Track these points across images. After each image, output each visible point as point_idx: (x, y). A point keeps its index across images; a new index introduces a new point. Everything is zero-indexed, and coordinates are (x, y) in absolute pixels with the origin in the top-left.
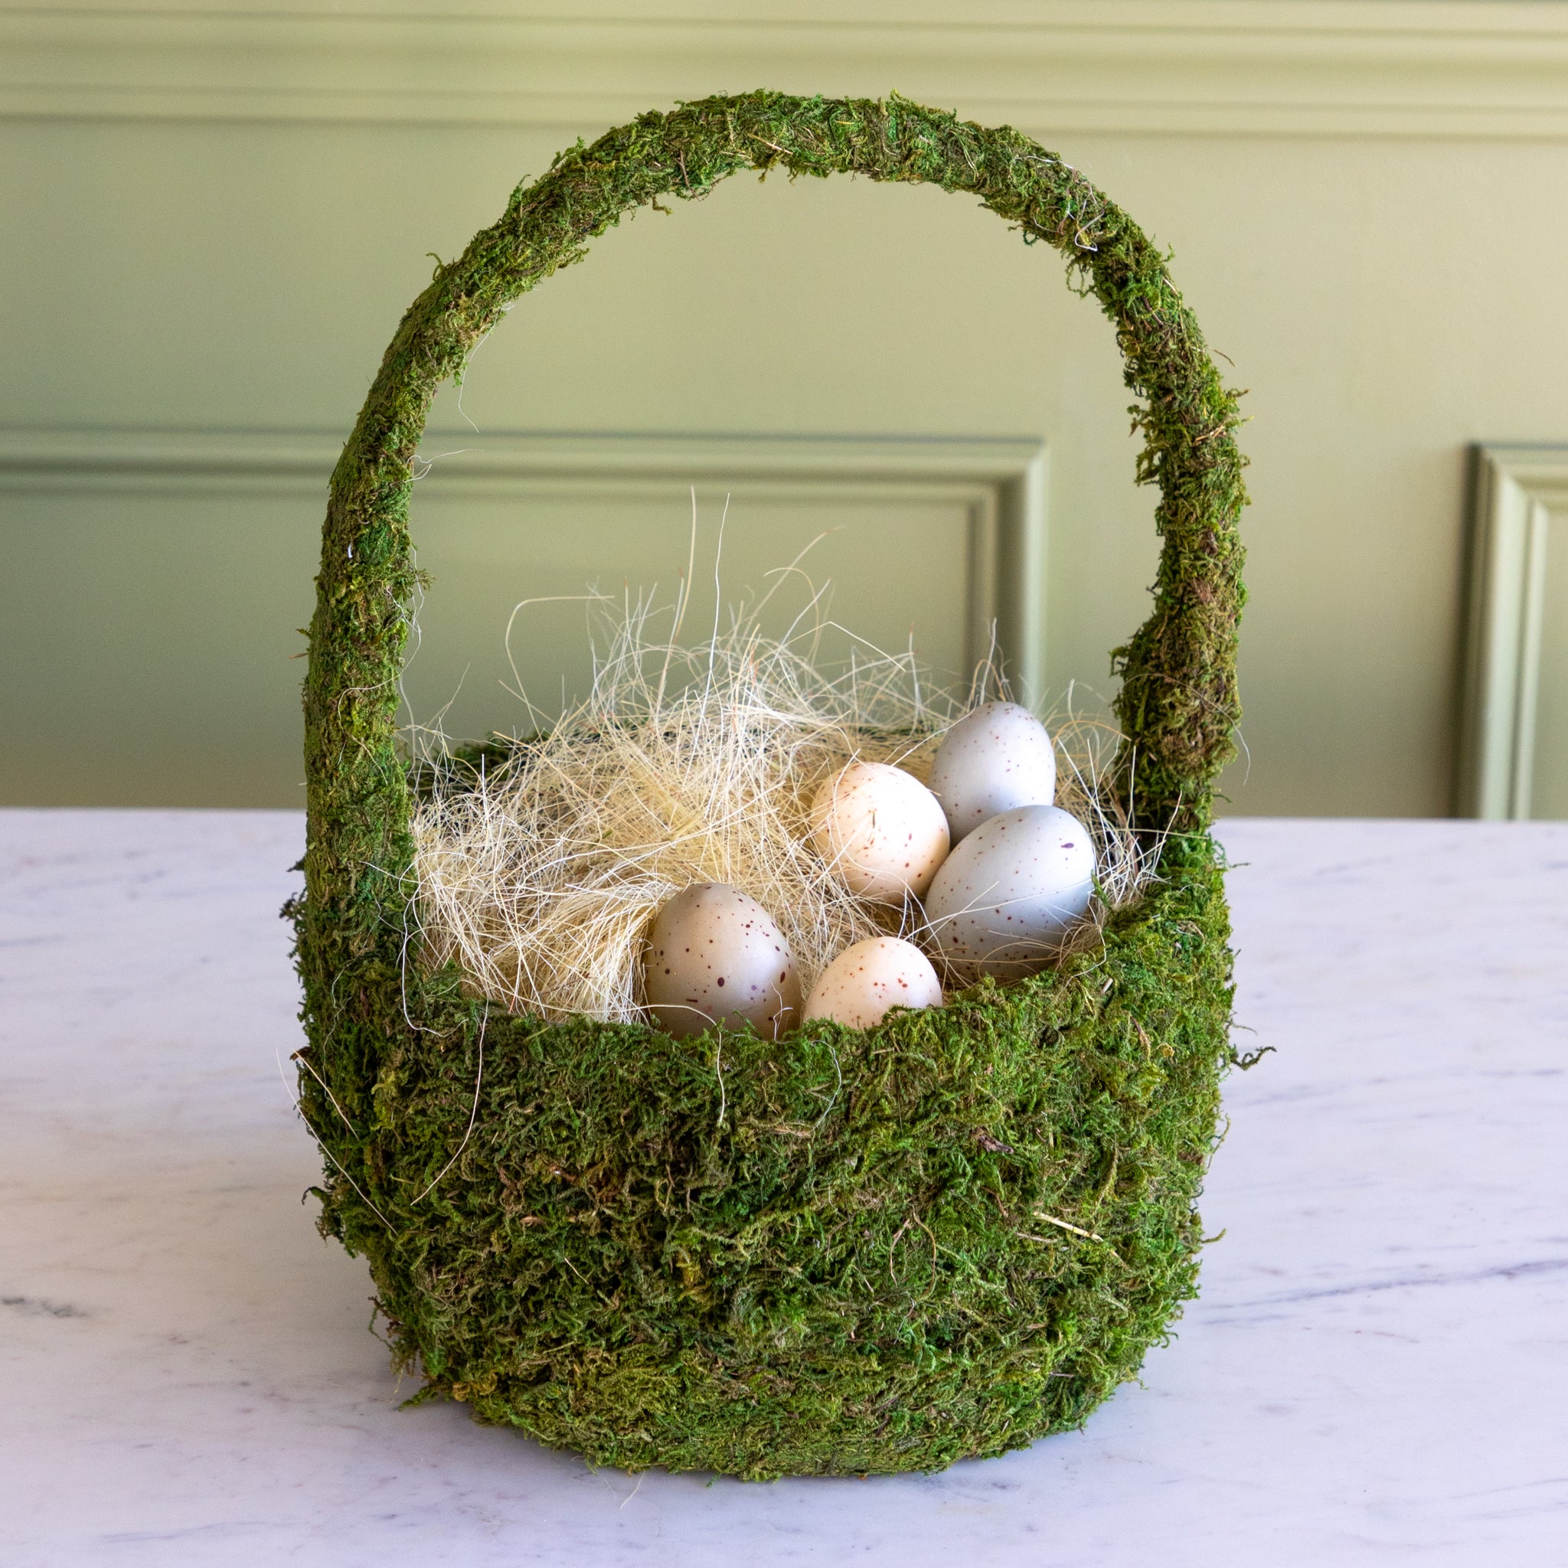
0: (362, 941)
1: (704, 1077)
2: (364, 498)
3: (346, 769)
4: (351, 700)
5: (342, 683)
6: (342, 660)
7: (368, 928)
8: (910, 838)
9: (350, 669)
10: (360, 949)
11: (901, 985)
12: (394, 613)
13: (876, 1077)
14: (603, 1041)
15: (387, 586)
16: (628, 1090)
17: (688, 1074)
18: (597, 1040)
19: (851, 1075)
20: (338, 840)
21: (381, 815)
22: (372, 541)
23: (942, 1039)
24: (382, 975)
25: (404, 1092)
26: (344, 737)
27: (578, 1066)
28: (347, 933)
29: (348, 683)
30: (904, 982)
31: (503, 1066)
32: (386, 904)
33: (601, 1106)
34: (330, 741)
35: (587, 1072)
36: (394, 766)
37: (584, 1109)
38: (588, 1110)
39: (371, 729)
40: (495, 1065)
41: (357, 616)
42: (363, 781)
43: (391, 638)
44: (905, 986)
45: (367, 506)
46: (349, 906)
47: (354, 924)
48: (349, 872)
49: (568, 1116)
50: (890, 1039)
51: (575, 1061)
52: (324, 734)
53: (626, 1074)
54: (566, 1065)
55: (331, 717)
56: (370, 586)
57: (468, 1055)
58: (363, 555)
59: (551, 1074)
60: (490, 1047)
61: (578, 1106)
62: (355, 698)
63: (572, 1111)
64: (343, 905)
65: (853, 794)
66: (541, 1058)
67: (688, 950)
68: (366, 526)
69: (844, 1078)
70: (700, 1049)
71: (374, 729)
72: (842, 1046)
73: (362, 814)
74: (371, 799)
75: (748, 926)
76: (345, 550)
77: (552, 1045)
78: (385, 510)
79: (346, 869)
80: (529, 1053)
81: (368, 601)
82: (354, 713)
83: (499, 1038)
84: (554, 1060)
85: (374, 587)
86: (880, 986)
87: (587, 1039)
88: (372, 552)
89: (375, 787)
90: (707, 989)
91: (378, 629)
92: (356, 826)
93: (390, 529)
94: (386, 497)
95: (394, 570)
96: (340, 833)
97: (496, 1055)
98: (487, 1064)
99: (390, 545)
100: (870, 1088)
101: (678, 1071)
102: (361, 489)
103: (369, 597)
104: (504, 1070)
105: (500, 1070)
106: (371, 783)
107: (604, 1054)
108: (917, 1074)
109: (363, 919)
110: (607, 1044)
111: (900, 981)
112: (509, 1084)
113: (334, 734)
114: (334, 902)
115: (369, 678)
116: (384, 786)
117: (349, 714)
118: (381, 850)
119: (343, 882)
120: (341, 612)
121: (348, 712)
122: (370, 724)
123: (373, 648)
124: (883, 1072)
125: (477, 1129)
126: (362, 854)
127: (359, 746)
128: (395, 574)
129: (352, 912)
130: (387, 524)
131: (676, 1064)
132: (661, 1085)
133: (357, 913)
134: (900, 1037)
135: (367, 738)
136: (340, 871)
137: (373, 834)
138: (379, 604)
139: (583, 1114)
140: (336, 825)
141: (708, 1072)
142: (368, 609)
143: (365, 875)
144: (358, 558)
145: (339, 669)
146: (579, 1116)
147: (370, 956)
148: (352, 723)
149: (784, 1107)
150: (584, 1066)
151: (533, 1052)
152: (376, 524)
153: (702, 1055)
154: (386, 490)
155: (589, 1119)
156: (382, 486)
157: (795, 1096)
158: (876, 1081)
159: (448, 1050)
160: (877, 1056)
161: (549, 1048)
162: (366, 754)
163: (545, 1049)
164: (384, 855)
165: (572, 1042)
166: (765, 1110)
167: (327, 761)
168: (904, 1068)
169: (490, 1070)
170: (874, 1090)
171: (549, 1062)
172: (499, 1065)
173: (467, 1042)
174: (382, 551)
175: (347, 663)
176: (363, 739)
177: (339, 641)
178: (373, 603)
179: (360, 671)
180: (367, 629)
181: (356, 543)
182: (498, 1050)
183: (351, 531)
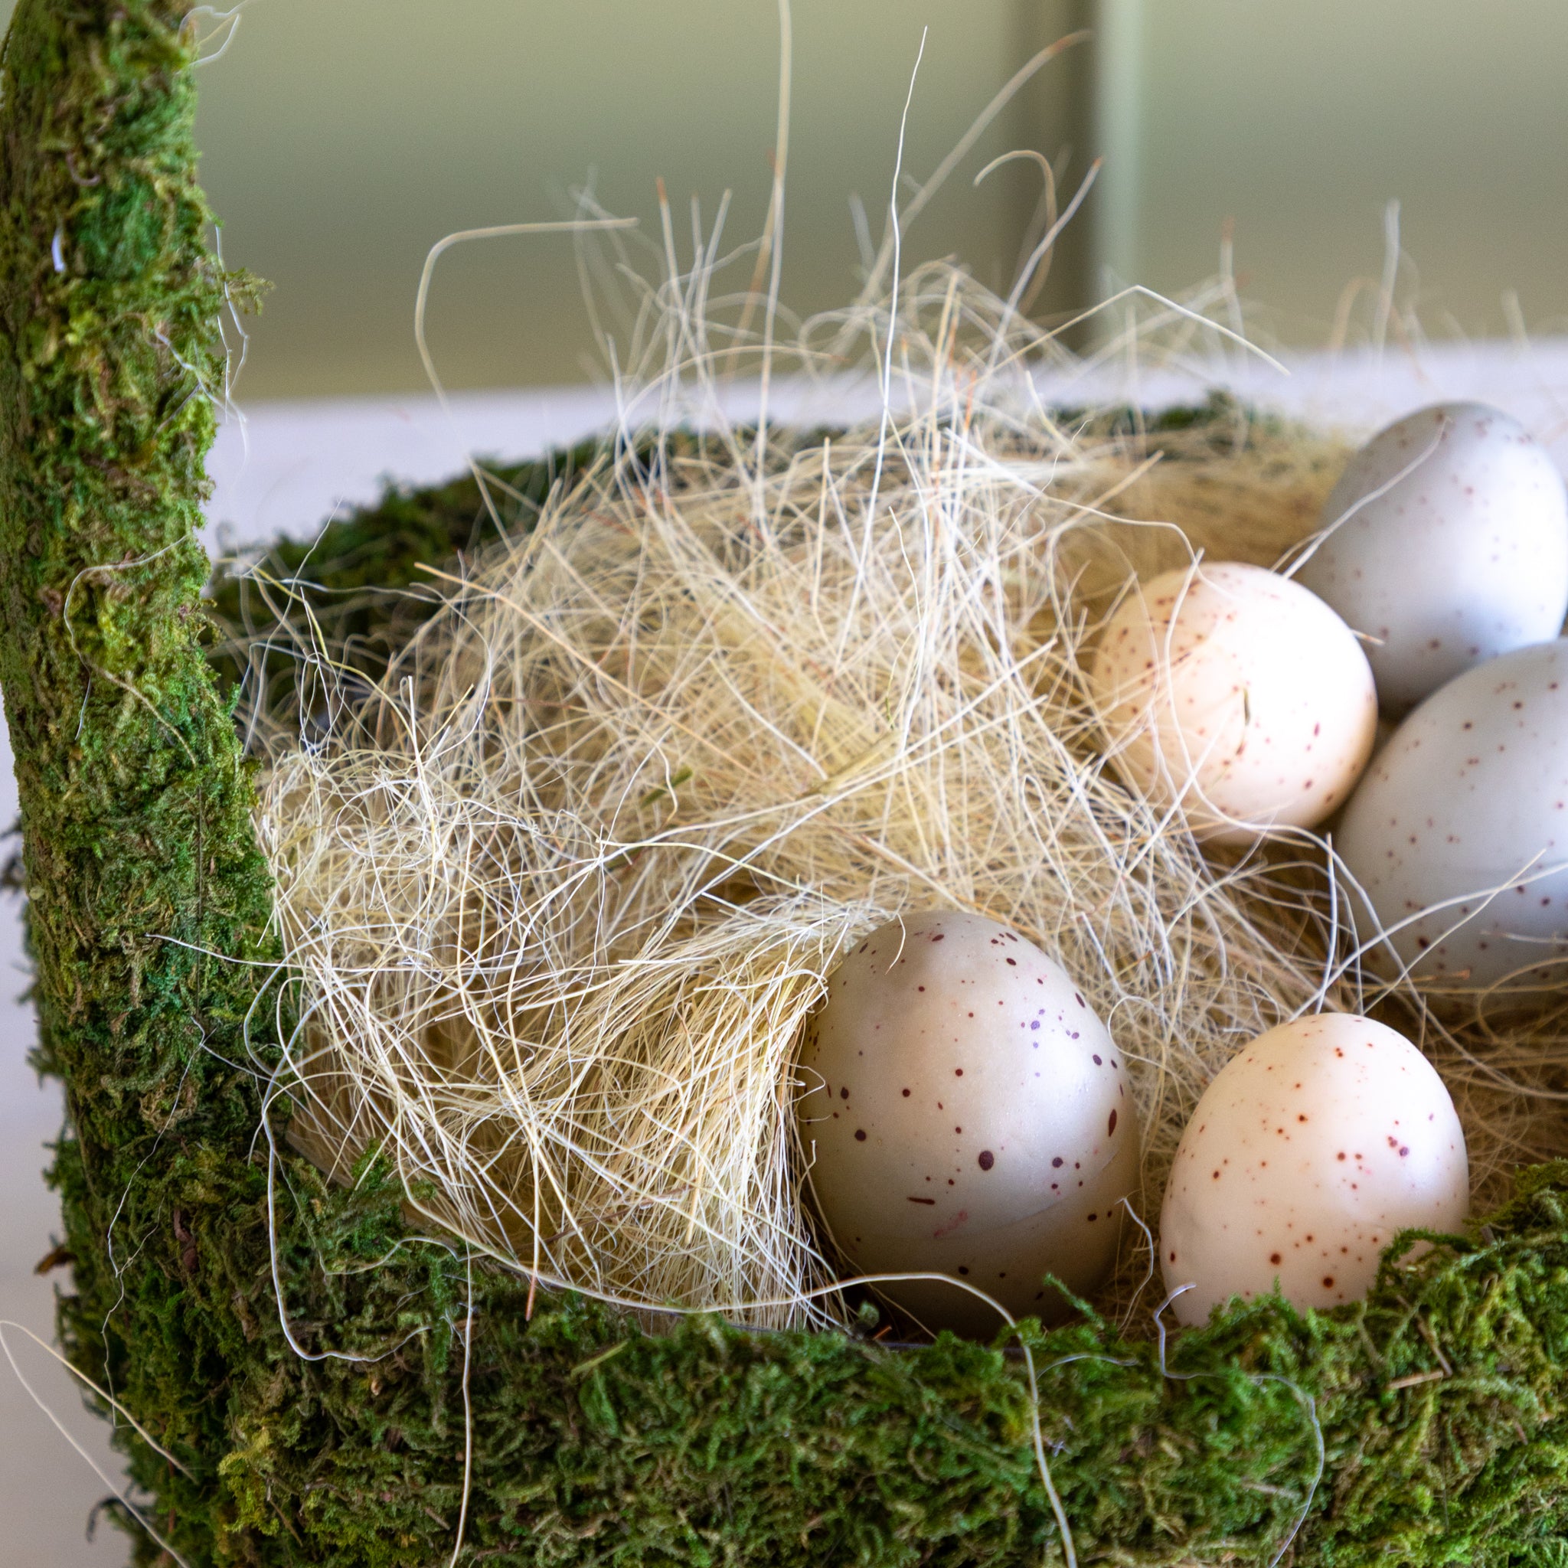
0: (168, 1093)
1: (1005, 1470)
2: (80, 120)
3: (98, 743)
4: (94, 593)
5: (68, 552)
6: (65, 502)
7: (179, 1066)
8: (1317, 731)
9: (85, 520)
10: (165, 1113)
11: (1395, 1152)
12: (181, 383)
13: (1397, 1434)
14: (757, 1389)
15: (157, 325)
16: (819, 1487)
17: (962, 1459)
18: (740, 1384)
19: (1342, 1438)
20: (93, 892)
21: (185, 826)
22: (110, 222)
23: (1540, 1329)
24: (220, 1188)
25: (292, 1458)
26: (85, 673)
27: (700, 1443)
28: (132, 1083)
29: (84, 553)
30: (1402, 1142)
31: (521, 1436)
32: (215, 1012)
33: (755, 1519)
34: (52, 682)
35: (722, 1456)
36: (208, 714)
37: (718, 1527)
38: (727, 1529)
39: (147, 651)
40: (501, 1431)
41: (89, 400)
42: (139, 763)
43: (177, 442)
44: (1403, 1152)
45: (90, 140)
46: (133, 1026)
47: (145, 1060)
48: (124, 959)
49: (682, 1543)
50: (1422, 1340)
51: (692, 1432)
52: (38, 664)
53: (814, 1456)
54: (670, 1443)
55: (51, 629)
56: (115, 329)
57: (439, 1409)
58: (91, 256)
59: (639, 1462)
60: (486, 1385)
61: (701, 1521)
62: (103, 588)
63: (691, 1534)
64: (117, 1026)
65: (1198, 651)
66: (613, 1430)
67: (906, 1093)
68: (94, 191)
69: (1328, 1448)
70: (990, 1406)
71: (155, 650)
72: (1321, 1373)
73: (144, 833)
74: (163, 802)
75: (1035, 1025)
76: (45, 247)
77: (636, 1394)
78: (136, 146)
79: (117, 951)
80: (580, 1412)
81: (112, 366)
82: (104, 619)
83: (506, 1365)
84: (642, 1433)
85: (123, 332)
86: (1351, 1162)
87: (718, 1383)
88: (113, 248)
89: (168, 773)
90: (955, 1177)
91: (143, 429)
92: (133, 861)
93: (152, 193)
94: (138, 114)
95: (170, 287)
96: (97, 877)
97: (502, 1408)
98: (482, 1429)
99: (156, 228)
100: (1386, 1459)
101: (938, 1452)
102: (72, 98)
103: (117, 354)
104: (525, 1443)
105: (515, 1444)
106: (158, 767)
107: (760, 1418)
108: (1491, 1419)
109: (167, 1047)
110: (766, 1392)
111: (1393, 1143)
112: (537, 1479)
113: (60, 667)
114: (96, 1013)
115: (132, 539)
116: (189, 768)
117: (93, 621)
118: (193, 902)
119: (113, 978)
120: (53, 394)
121: (88, 617)
122: (143, 638)
123: (135, 472)
124: (1416, 1419)
125: (468, 1558)
126: (152, 917)
127: (121, 692)
128: (173, 297)
129: (140, 1039)
130: (143, 180)
131: (933, 1437)
132: (899, 1480)
133: (151, 1037)
134: (1448, 1337)
135: (140, 670)
136: (104, 954)
137: (171, 875)
138: (141, 368)
139: (715, 1537)
140: (80, 858)
141: (1011, 1457)
142: (114, 384)
143: (161, 959)
144: (80, 265)
145: (60, 523)
146: (705, 1542)
147: (190, 1130)
148: (100, 645)
149: (1190, 1520)
150: (714, 1446)
151: (591, 1415)
152: (117, 184)
153: (994, 1421)
154: (133, 99)
155: (730, 1550)
156: (122, 90)
157: (1218, 1499)
158: (1399, 1444)
159: (387, 1387)
160: (1402, 1393)
161: (631, 1404)
162: (139, 704)
163: (617, 1404)
164: (201, 909)
165: (681, 1389)
166: (1147, 1526)
167: (52, 728)
168: (1460, 1406)
169: (491, 1441)
170: (1396, 1466)
171: (631, 1438)
172: (510, 1435)
173: (432, 1378)
174: (138, 247)
175: (77, 510)
176: (129, 675)
177: (51, 459)
178: (127, 370)
179: (109, 523)
180: (117, 429)
181: (73, 228)
182: (506, 1396)
183: (56, 200)
